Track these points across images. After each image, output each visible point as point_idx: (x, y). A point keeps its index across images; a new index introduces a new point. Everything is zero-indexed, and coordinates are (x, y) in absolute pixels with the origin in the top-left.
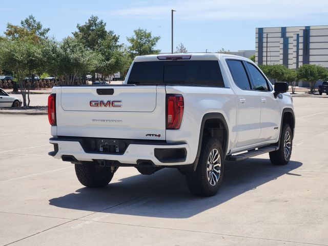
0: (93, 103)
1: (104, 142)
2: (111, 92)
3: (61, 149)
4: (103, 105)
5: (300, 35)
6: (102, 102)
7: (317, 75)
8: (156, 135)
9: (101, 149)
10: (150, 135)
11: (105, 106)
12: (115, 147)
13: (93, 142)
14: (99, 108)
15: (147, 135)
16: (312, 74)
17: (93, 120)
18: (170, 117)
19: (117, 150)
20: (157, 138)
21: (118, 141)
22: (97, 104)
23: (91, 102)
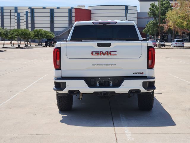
0: (94, 53)
2: (109, 45)
3: (68, 86)
4: (102, 54)
5: (29, 12)
6: (101, 53)
7: (44, 35)
8: (140, 73)
9: (98, 84)
10: (136, 73)
11: (104, 55)
12: (109, 83)
13: (92, 80)
14: (99, 56)
15: (134, 73)
16: (41, 35)
17: (93, 65)
18: (150, 61)
19: (111, 84)
20: (141, 75)
21: (112, 78)
22: (97, 53)
23: (92, 53)
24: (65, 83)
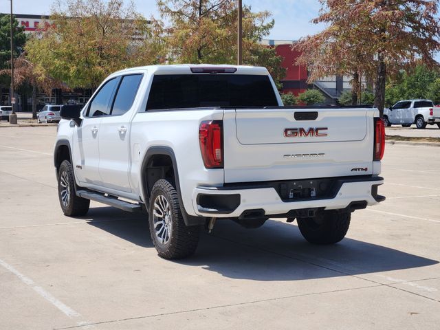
0: (289, 132)
1: (297, 185)
2: (313, 116)
4: (303, 135)
6: (302, 130)
8: (362, 169)
10: (356, 170)
11: (307, 135)
13: (284, 186)
14: (298, 139)
15: (352, 170)
17: (286, 156)
18: (378, 145)
19: (314, 194)
20: (363, 173)
21: (315, 181)
22: (295, 132)
23: (286, 131)
24: (238, 196)
